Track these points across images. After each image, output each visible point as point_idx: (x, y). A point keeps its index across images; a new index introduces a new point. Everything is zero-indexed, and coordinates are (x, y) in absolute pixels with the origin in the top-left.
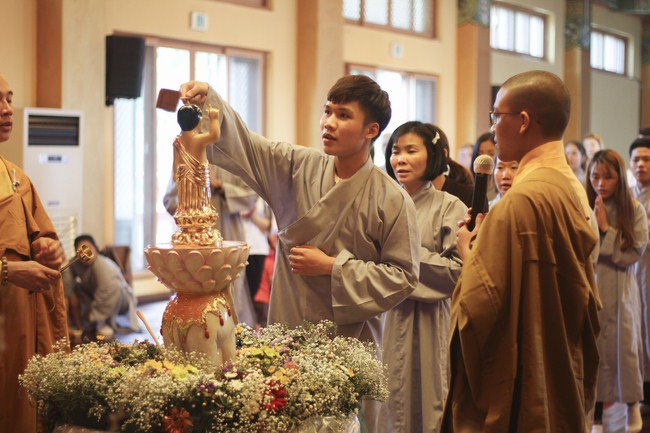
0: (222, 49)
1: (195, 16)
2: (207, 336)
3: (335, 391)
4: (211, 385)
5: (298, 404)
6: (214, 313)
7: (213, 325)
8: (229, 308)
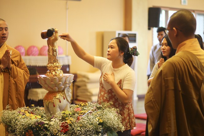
2: (54, 106)
3: (90, 127)
4: (42, 123)
5: (73, 131)
6: (58, 99)
7: (57, 102)
8: (64, 97)
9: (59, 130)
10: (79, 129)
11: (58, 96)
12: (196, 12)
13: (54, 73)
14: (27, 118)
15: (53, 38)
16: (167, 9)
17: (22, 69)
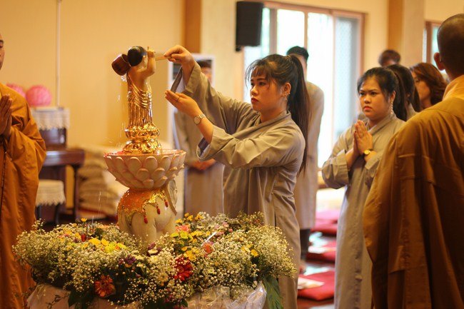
0: (330, 11)
2: (146, 222)
3: (235, 267)
4: (132, 259)
5: (201, 276)
6: (153, 204)
7: (151, 213)
8: (167, 201)
9: (170, 276)
10: (212, 271)
11: (153, 198)
12: (335, 13)
13: (144, 147)
14: (94, 248)
15: (141, 69)
16: (273, 6)
17: (32, 138)
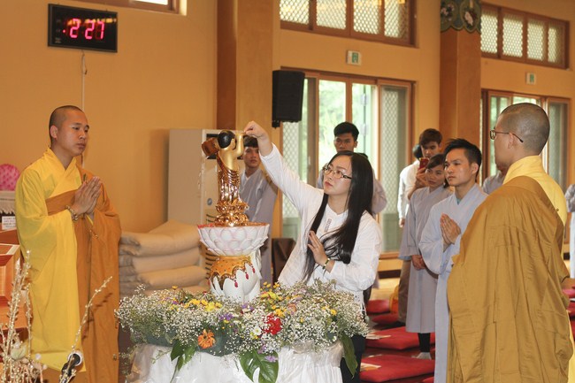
1: (350, 54)
2: (236, 286)
4: (230, 316)
6: (242, 270)
8: (254, 267)
9: (263, 330)
10: (298, 326)
11: (243, 265)
12: (379, 80)
